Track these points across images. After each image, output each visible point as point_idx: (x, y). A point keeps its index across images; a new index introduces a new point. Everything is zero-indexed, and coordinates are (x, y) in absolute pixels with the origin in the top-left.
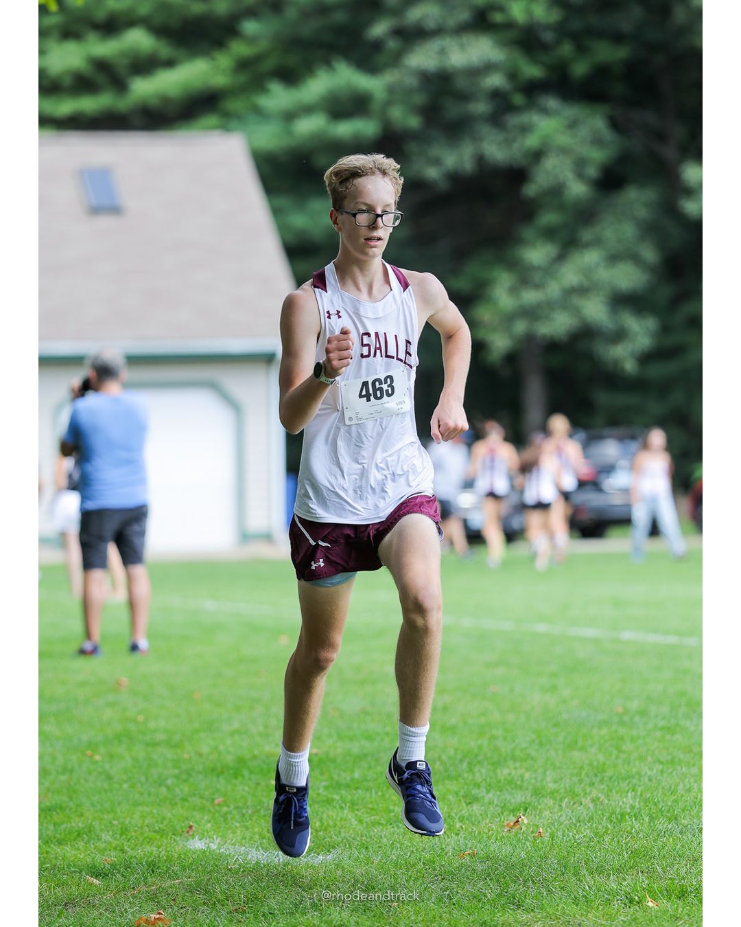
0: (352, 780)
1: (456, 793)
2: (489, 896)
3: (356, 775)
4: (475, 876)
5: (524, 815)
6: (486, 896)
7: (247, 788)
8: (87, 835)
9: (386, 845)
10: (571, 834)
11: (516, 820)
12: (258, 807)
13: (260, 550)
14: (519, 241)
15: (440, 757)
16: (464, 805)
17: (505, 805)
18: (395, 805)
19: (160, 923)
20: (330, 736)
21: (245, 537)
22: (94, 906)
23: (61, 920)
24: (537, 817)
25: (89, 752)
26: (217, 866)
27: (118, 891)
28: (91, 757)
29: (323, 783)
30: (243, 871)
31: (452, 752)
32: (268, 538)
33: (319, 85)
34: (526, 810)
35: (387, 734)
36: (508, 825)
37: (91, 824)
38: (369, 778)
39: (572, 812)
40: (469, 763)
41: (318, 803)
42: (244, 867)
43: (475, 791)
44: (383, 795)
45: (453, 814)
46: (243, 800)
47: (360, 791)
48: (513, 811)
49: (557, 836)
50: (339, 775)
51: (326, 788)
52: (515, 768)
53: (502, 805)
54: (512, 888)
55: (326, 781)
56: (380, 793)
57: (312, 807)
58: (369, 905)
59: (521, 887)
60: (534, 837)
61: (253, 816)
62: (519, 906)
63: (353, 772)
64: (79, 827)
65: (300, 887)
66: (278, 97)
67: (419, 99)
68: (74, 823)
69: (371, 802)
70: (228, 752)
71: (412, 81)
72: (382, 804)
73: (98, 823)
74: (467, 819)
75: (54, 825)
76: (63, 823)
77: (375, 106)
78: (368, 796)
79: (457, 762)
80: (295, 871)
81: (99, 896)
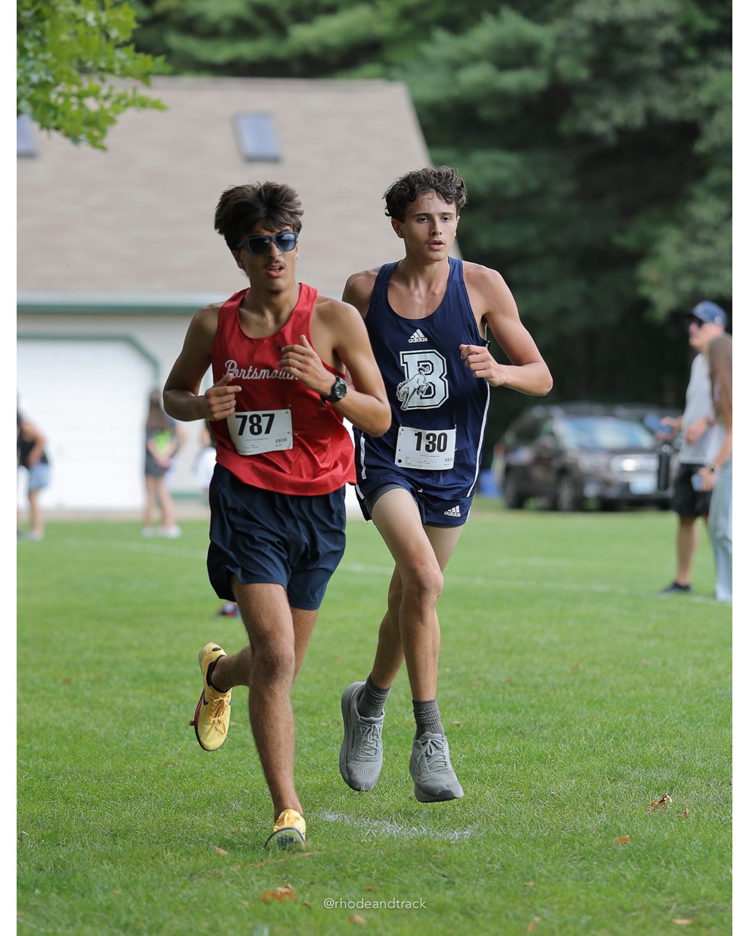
0: (494, 753)
1: (600, 770)
2: (629, 877)
4: (616, 856)
5: (669, 795)
6: (625, 878)
8: (217, 804)
9: (525, 822)
10: (717, 815)
11: (662, 799)
12: (395, 780)
14: (690, 198)
15: (586, 731)
16: (608, 781)
17: (650, 782)
18: (537, 780)
19: (287, 898)
20: (474, 707)
22: (220, 877)
23: (184, 892)
24: (684, 797)
26: (349, 839)
27: (245, 863)
30: (377, 845)
31: (599, 726)
33: (485, 34)
34: (672, 789)
35: (532, 706)
36: (652, 804)
37: (222, 792)
38: (511, 752)
39: (720, 792)
40: (615, 738)
42: (377, 841)
43: (620, 768)
44: (525, 769)
45: (596, 792)
47: (501, 765)
48: (658, 789)
49: (703, 817)
50: (480, 747)
51: (467, 760)
52: (663, 745)
53: (648, 783)
54: (654, 870)
56: (522, 768)
58: (505, 884)
59: (663, 869)
60: (678, 817)
61: (389, 788)
62: (660, 889)
63: (495, 745)
64: (209, 795)
65: (433, 863)
66: (444, 45)
67: (589, 50)
68: (205, 790)
69: (512, 777)
71: (582, 32)
72: (524, 779)
73: (228, 791)
74: (611, 797)
75: (184, 793)
76: (193, 791)
77: (544, 57)
78: (510, 770)
79: (602, 738)
80: (429, 847)
81: (225, 867)
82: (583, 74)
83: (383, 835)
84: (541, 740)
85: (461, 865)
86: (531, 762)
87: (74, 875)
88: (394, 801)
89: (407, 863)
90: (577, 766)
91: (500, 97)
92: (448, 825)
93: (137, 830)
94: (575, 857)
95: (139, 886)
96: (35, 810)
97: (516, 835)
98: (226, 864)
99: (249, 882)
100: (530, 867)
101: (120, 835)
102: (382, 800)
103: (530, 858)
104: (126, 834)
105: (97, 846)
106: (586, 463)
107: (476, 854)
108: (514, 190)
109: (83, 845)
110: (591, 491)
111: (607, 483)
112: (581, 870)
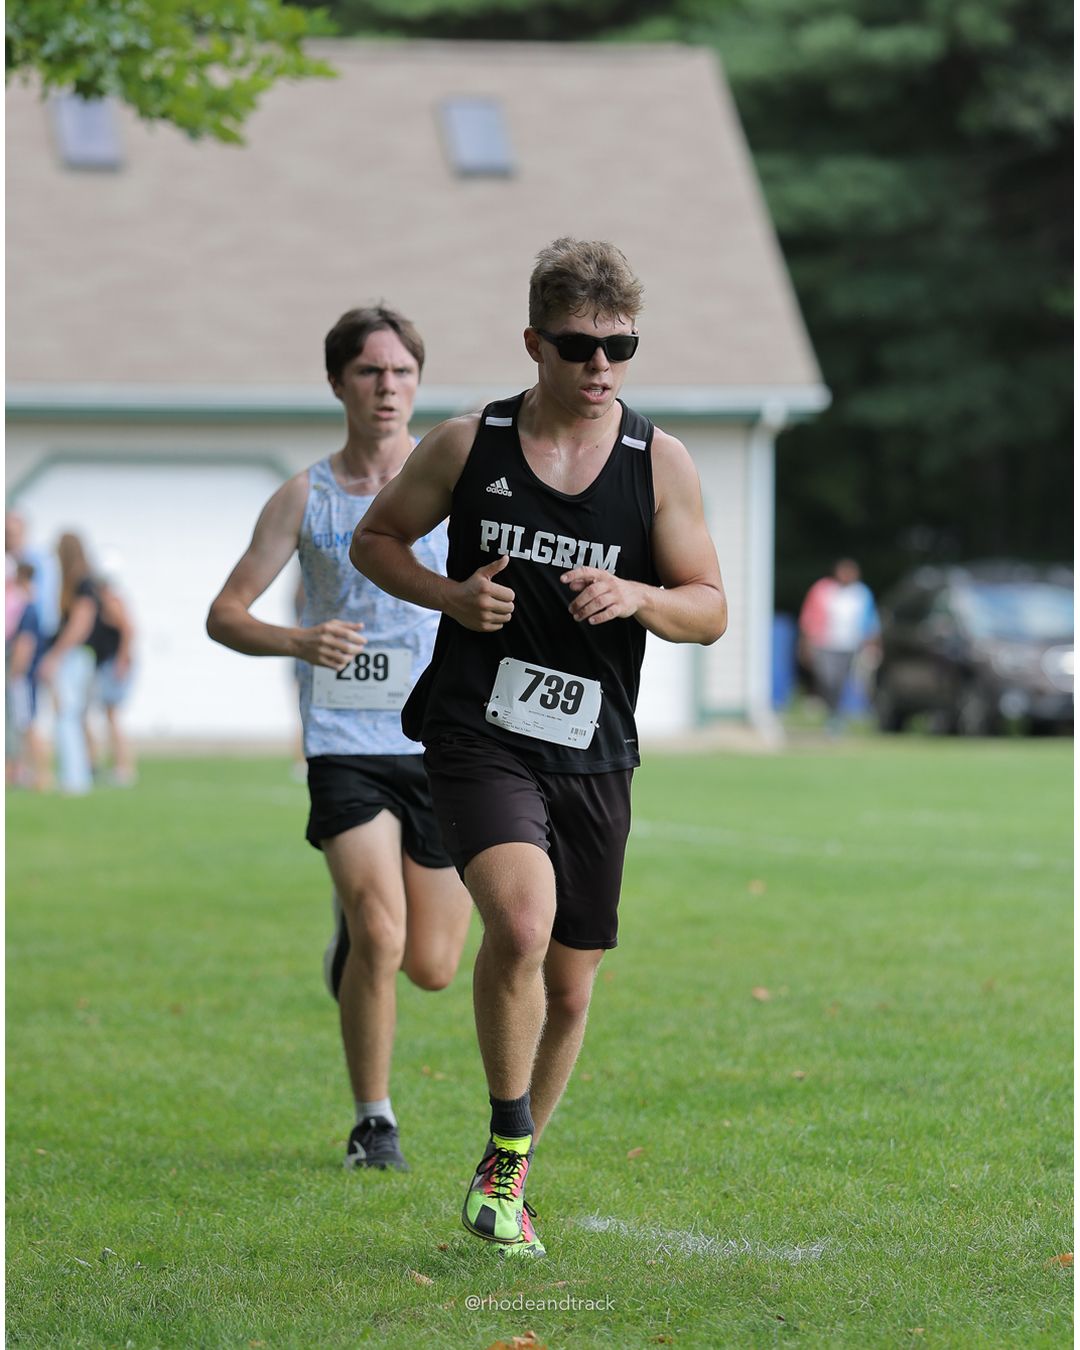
0: (858, 1123)
1: (1029, 1150)
3: (865, 1115)
4: (1055, 1286)
7: (683, 1132)
8: (416, 1204)
9: (908, 1232)
12: (700, 1165)
13: (729, 737)
15: (1005, 1088)
16: (1042, 1168)
18: (927, 1166)
20: (825, 1049)
21: (704, 715)
22: (422, 1321)
23: (365, 1344)
25: (426, 1068)
26: (627, 1260)
27: (462, 1297)
28: (431, 1075)
29: (810, 1128)
30: (672, 1269)
31: (1026, 1079)
32: (740, 717)
35: (919, 1048)
37: (424, 1185)
38: (885, 1120)
40: (1053, 1099)
41: (799, 1159)
42: (672, 1263)
44: (909, 1148)
45: (1022, 1184)
46: (676, 1152)
47: (870, 1142)
50: (837, 1113)
51: (815, 1135)
55: (813, 1124)
56: (903, 1146)
57: (790, 1167)
58: (877, 1332)
61: (691, 1179)
63: (860, 1110)
64: (404, 1190)
65: (762, 1298)
68: (397, 1183)
69: (888, 1161)
70: (656, 1072)
72: (907, 1164)
73: (434, 1183)
74: (1046, 1192)
75: (364, 1187)
78: (884, 1150)
79: (1033, 1098)
80: (756, 1271)
81: (430, 1304)
82: (999, 33)
83: (682, 1253)
84: (933, 1102)
85: (807, 1301)
86: (917, 1137)
87: (188, 1318)
88: (698, 1198)
89: (720, 1297)
90: (991, 1144)
91: (867, 72)
92: (786, 1238)
93: (288, 1246)
94: (989, 1289)
95: (293, 1335)
96: (126, 1215)
97: (894, 1251)
98: (431, 1300)
99: (468, 1328)
100: (916, 1304)
101: (261, 1254)
102: (681, 1198)
103: (917, 1290)
104: (271, 1253)
105: (225, 1270)
106: (1005, 659)
107: (831, 1283)
108: (889, 220)
109: (203, 1270)
110: (1013, 705)
111: (1037, 693)
112: (1000, 1309)
